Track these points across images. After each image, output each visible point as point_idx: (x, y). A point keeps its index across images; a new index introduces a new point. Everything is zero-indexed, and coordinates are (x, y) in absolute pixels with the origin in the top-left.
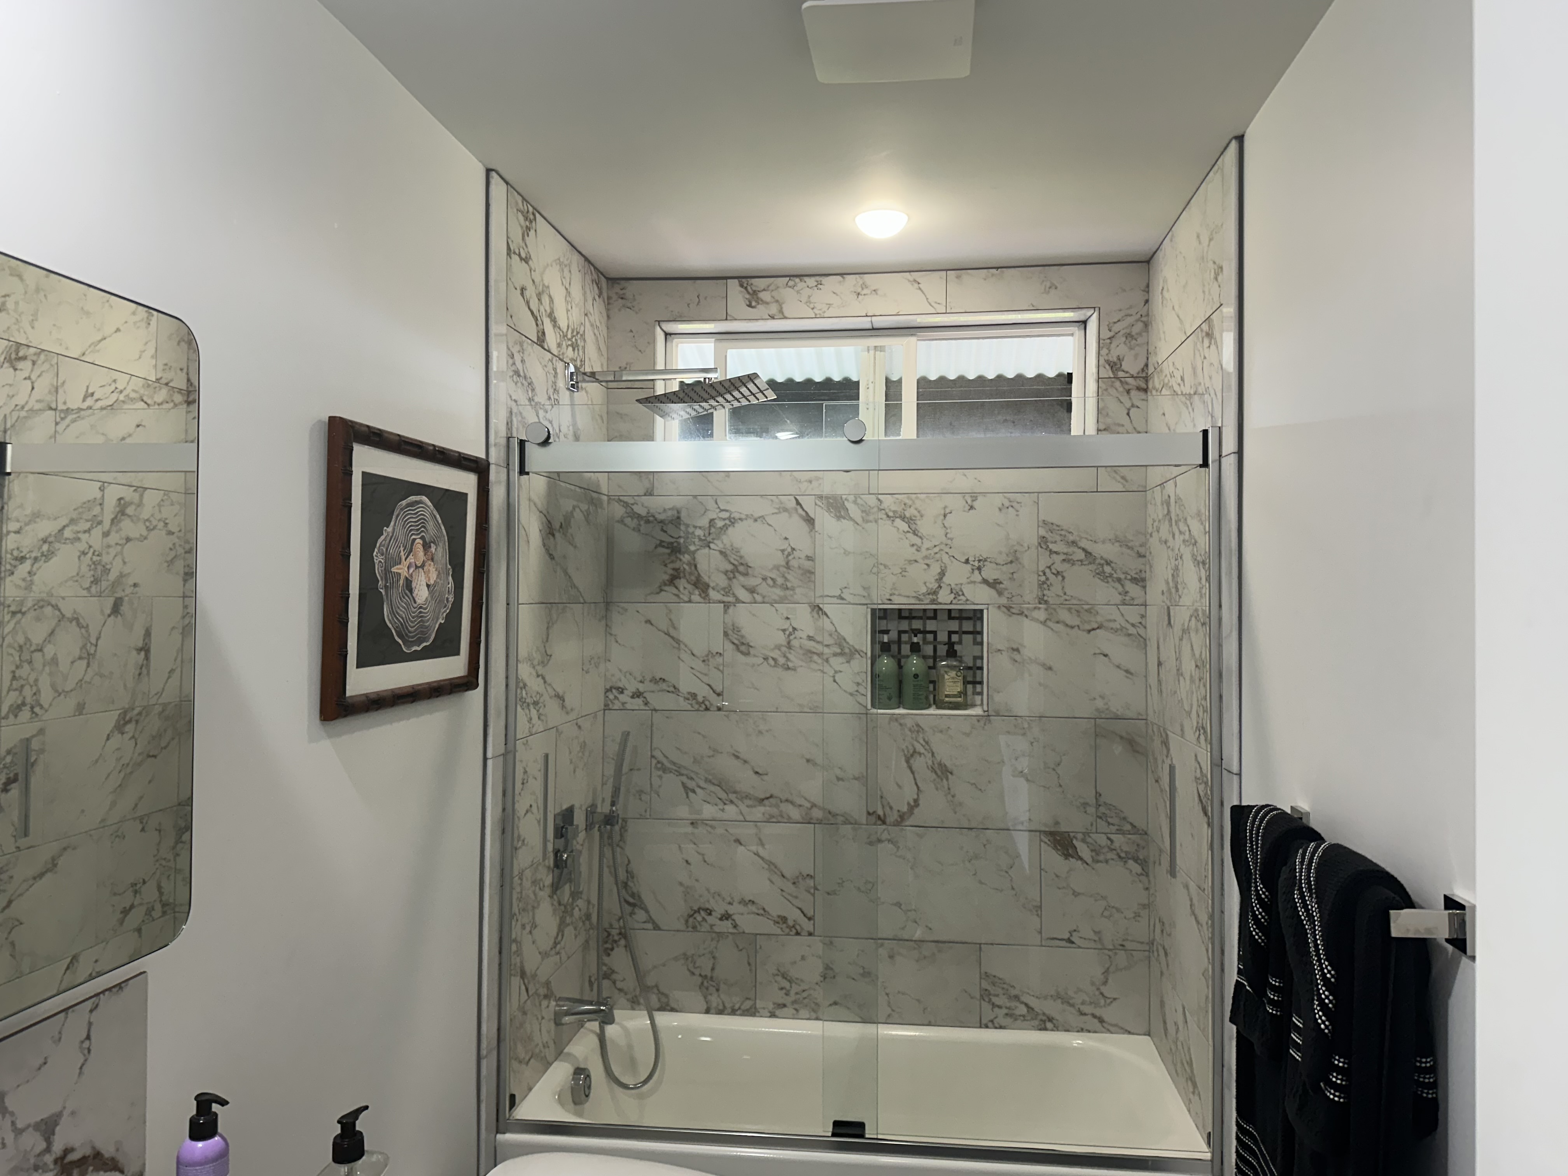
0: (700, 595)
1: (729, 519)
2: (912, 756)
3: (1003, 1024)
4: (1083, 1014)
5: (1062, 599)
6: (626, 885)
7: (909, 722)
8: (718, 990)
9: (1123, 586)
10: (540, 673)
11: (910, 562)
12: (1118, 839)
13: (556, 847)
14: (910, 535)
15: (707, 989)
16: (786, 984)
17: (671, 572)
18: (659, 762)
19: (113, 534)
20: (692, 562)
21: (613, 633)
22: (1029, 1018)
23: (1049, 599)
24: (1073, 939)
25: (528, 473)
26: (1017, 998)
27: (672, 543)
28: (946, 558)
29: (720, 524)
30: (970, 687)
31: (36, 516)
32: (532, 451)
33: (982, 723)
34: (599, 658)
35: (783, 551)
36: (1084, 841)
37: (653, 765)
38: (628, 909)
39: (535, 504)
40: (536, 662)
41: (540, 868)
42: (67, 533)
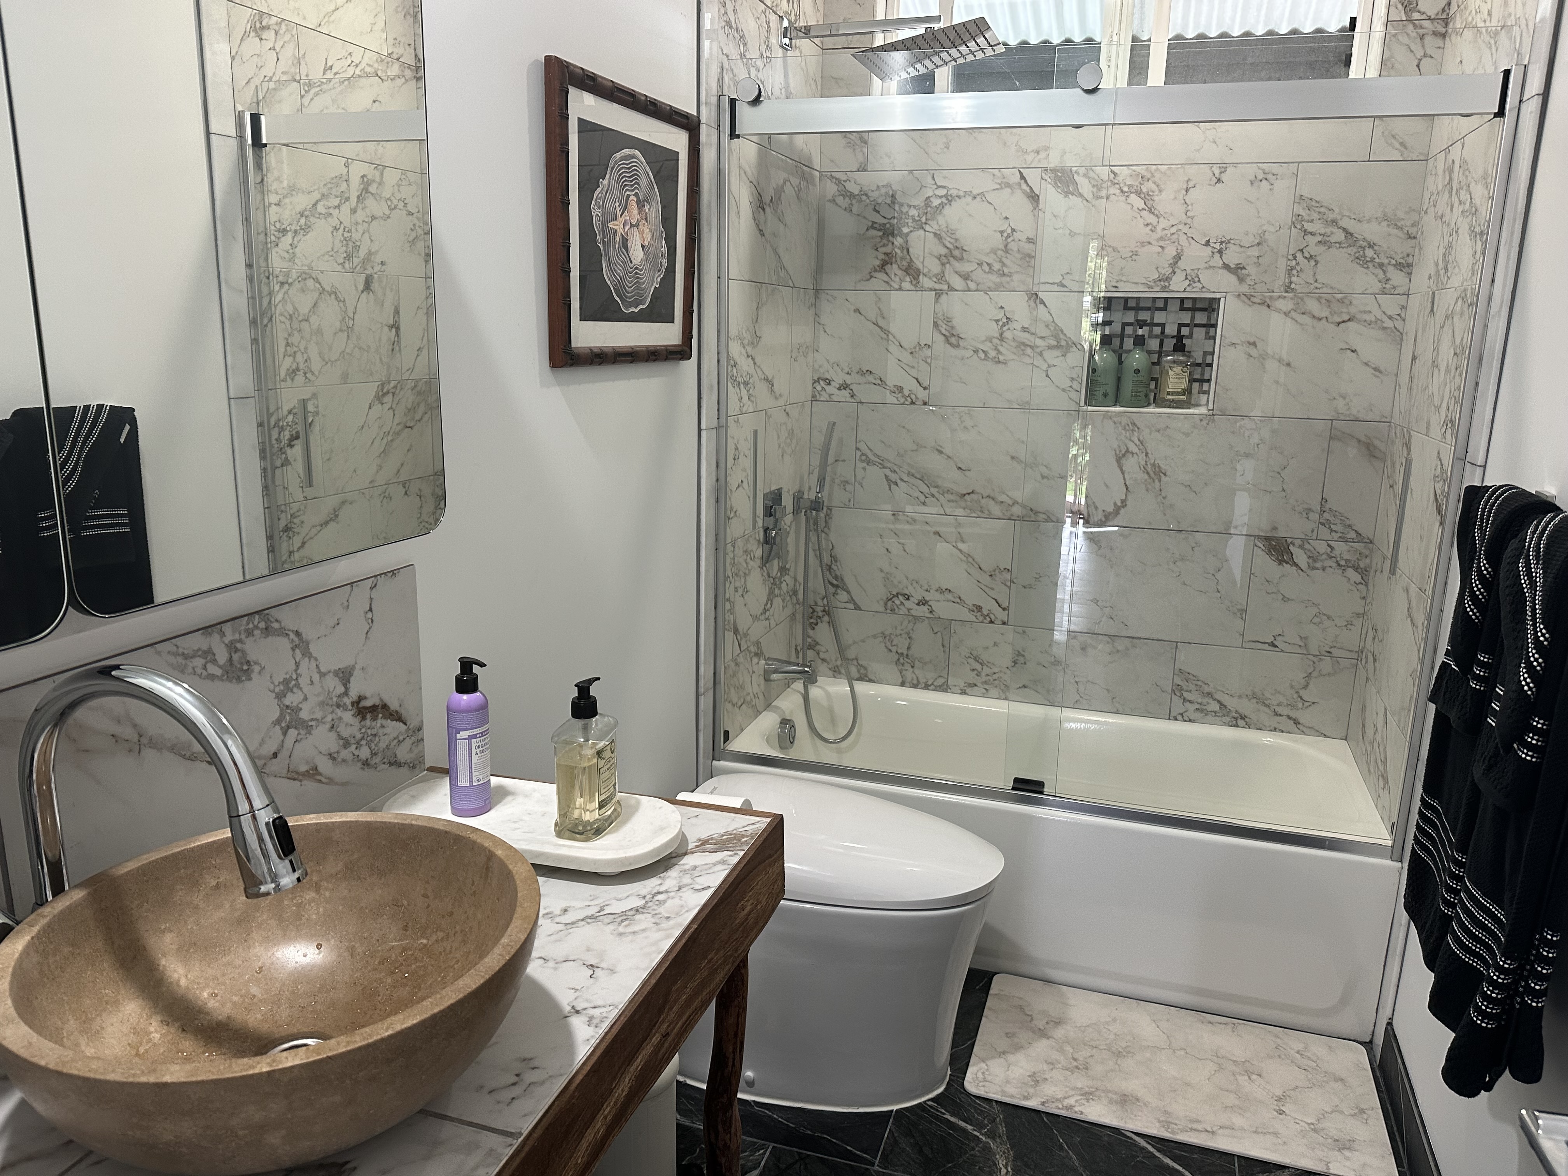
0: (911, 282)
1: (946, 196)
2: (1124, 455)
3: (1192, 718)
4: (1277, 714)
5: (1312, 287)
6: (830, 568)
7: (1124, 420)
8: (912, 667)
9: (1384, 272)
10: (750, 354)
11: (1142, 244)
12: (1340, 548)
13: (766, 525)
14: (1145, 214)
15: (903, 665)
16: (978, 667)
17: (882, 256)
18: (863, 454)
19: (359, 210)
20: (904, 245)
21: (822, 322)
22: (1221, 714)
23: (1297, 287)
24: (1276, 643)
25: (738, 137)
26: (1209, 694)
27: (885, 224)
28: (1183, 240)
29: (936, 202)
30: (1196, 385)
31: (293, 189)
32: (744, 111)
33: (1204, 423)
34: (807, 347)
35: (1002, 232)
36: (1301, 547)
37: (858, 457)
38: (832, 590)
39: (745, 173)
40: (746, 342)
41: (751, 540)
42: (320, 208)
